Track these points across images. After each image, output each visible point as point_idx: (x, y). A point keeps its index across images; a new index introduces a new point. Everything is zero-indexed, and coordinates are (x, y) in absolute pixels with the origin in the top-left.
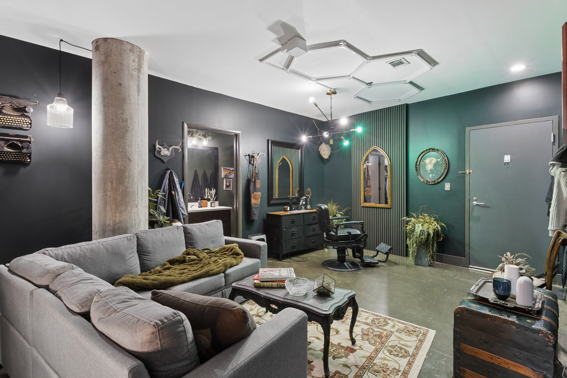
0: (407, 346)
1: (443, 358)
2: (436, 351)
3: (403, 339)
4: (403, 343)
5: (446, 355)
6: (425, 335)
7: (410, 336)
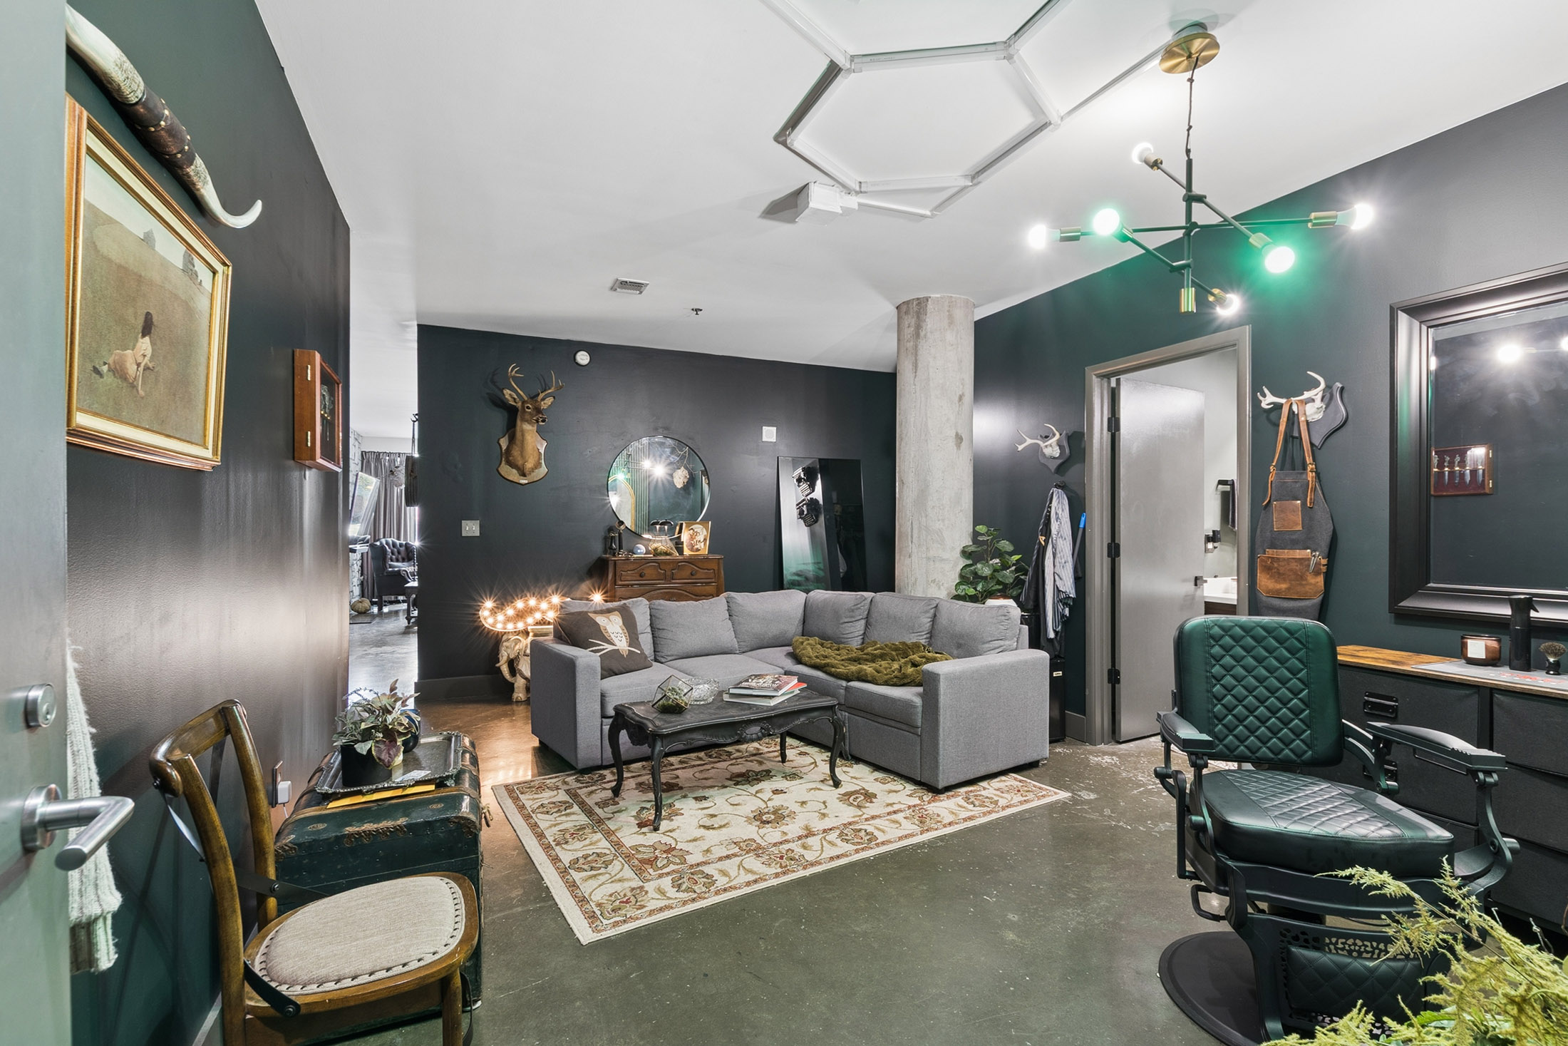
0: (591, 877)
1: (519, 900)
2: (542, 904)
3: (612, 882)
4: (602, 879)
5: (519, 909)
6: (591, 917)
7: (611, 895)
